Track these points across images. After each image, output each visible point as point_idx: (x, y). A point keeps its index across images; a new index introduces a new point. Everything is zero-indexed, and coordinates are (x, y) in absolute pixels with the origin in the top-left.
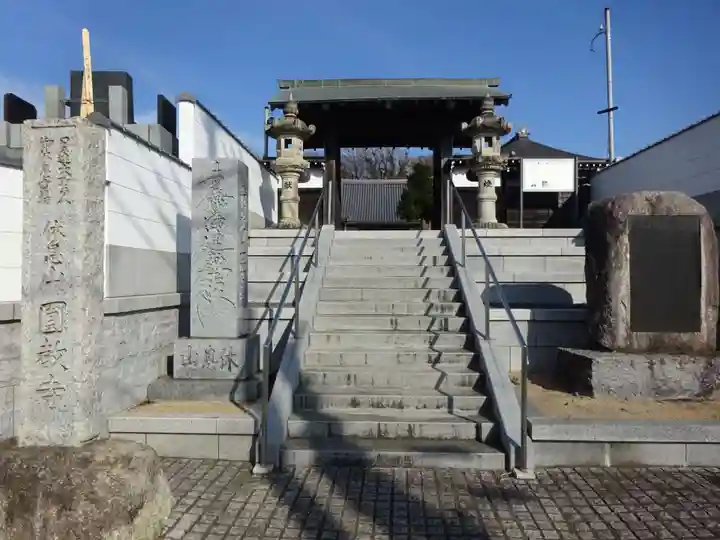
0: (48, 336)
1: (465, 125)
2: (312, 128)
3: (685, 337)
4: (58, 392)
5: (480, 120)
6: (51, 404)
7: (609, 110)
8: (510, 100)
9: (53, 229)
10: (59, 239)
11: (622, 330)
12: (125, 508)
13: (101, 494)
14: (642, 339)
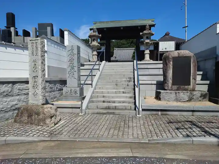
0: (35, 83)
1: (141, 33)
2: (100, 35)
3: (186, 87)
4: (37, 94)
5: (145, 32)
6: (35, 97)
7: (185, 27)
8: (155, 26)
9: (34, 61)
10: (36, 63)
11: (170, 85)
12: (50, 116)
13: (45, 113)
14: (175, 87)
